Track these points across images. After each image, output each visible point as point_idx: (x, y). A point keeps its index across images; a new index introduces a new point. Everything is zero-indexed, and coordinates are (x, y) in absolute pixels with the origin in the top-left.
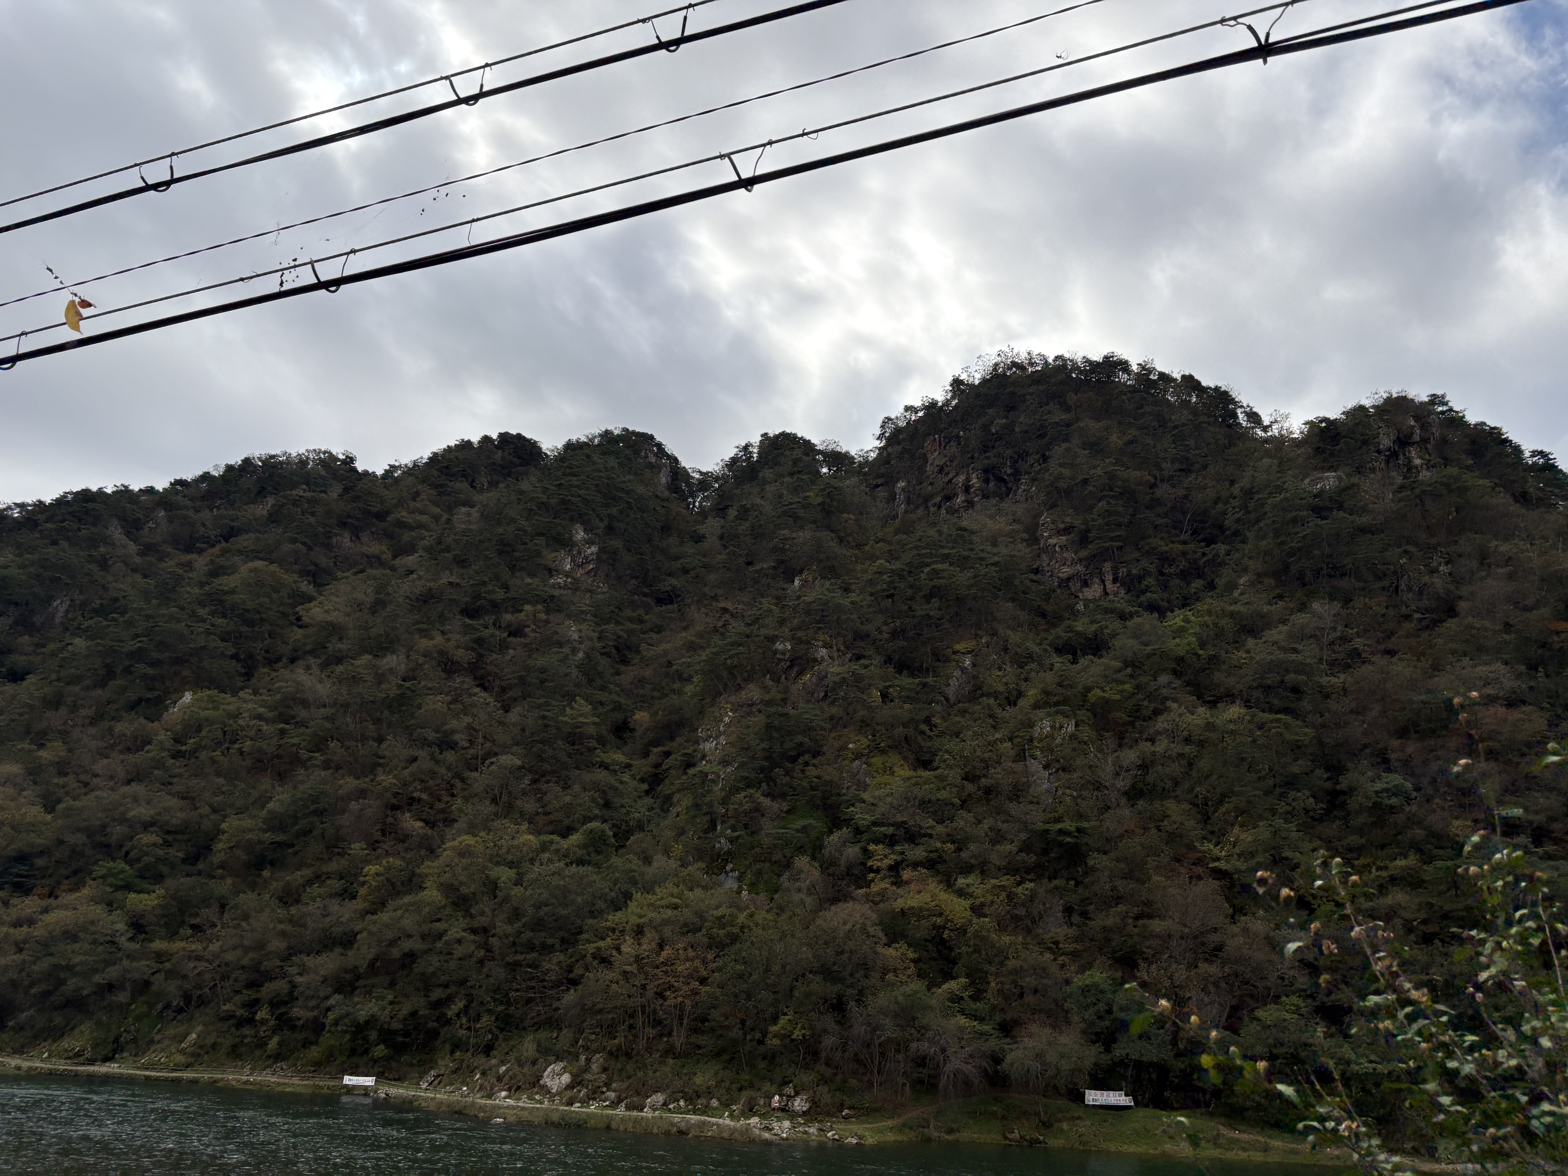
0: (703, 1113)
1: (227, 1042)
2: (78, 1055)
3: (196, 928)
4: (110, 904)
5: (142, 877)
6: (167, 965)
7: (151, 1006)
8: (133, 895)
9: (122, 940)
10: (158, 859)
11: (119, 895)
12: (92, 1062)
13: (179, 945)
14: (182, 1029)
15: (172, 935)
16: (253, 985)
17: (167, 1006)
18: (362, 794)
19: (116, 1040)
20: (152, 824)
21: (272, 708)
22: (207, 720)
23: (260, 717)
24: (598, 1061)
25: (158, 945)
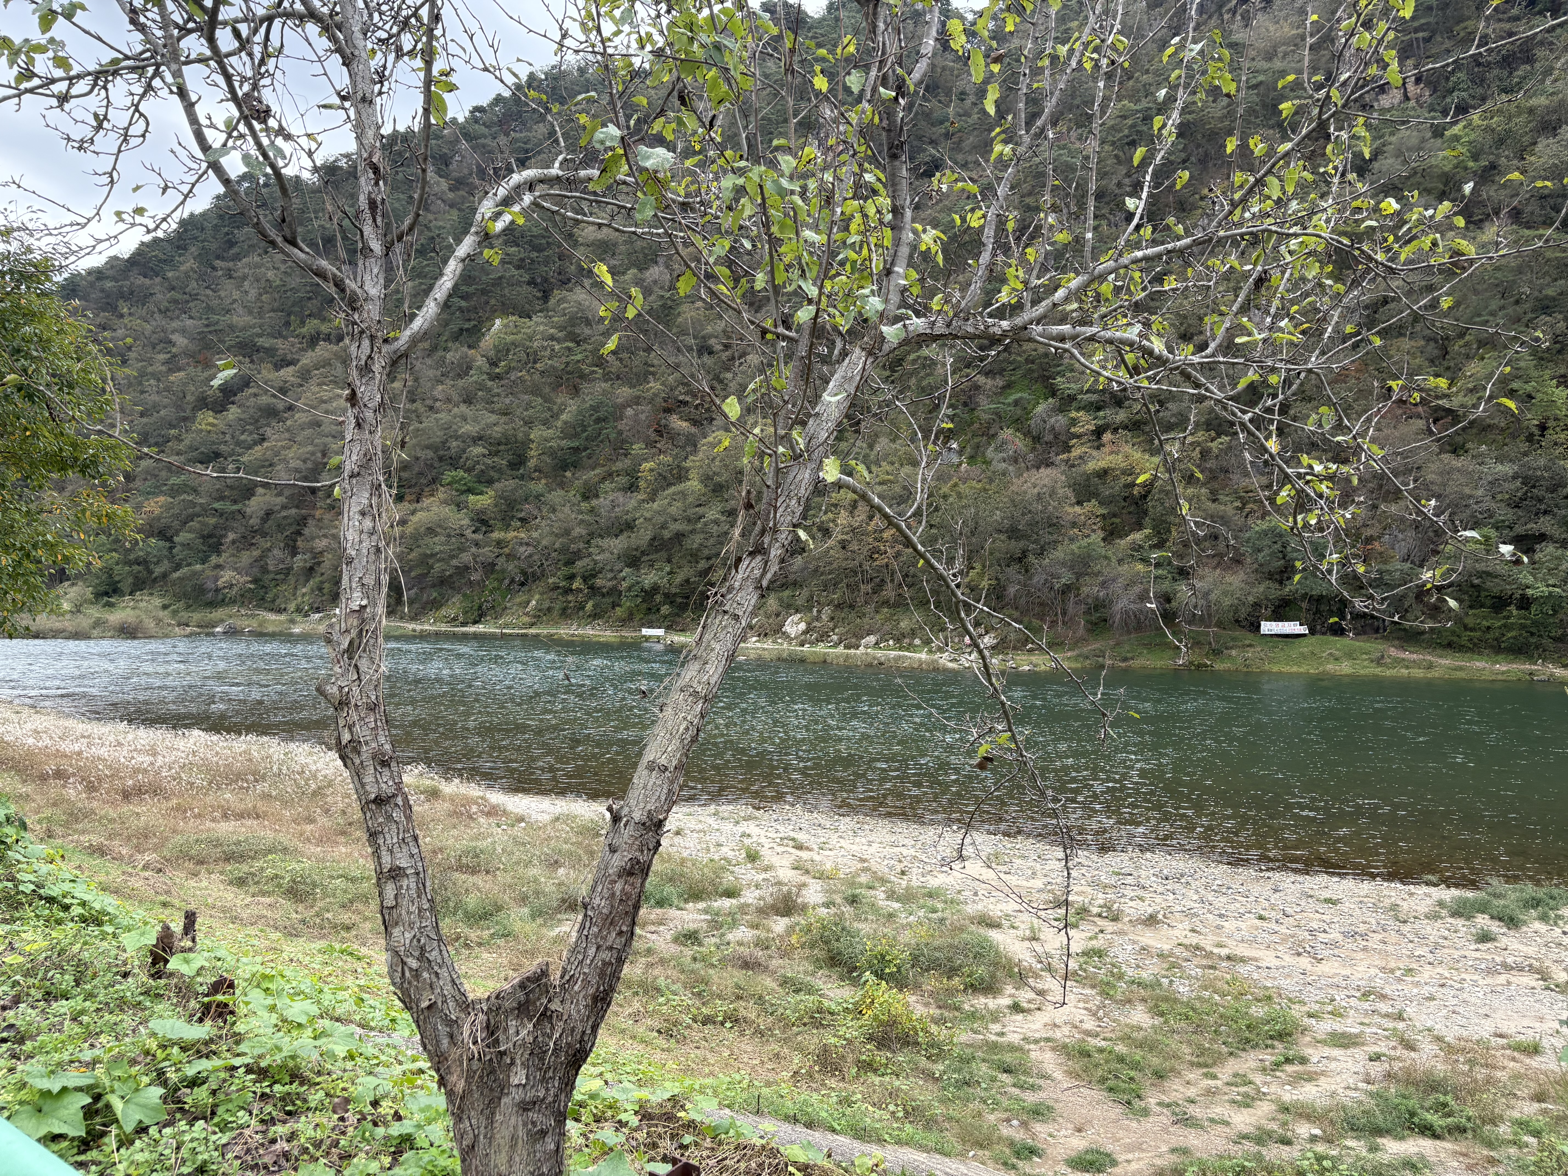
0: (908, 650)
1: (558, 606)
2: (454, 619)
3: (522, 520)
4: (458, 505)
5: (480, 482)
6: (506, 550)
7: (501, 581)
8: (471, 497)
9: (468, 533)
10: (488, 466)
11: (463, 497)
12: (464, 624)
13: (512, 534)
14: (524, 598)
15: (507, 527)
16: (570, 563)
17: (512, 581)
18: (636, 401)
19: (480, 608)
20: (480, 438)
21: (561, 328)
22: (513, 343)
23: (552, 338)
24: (827, 611)
25: (496, 535)
